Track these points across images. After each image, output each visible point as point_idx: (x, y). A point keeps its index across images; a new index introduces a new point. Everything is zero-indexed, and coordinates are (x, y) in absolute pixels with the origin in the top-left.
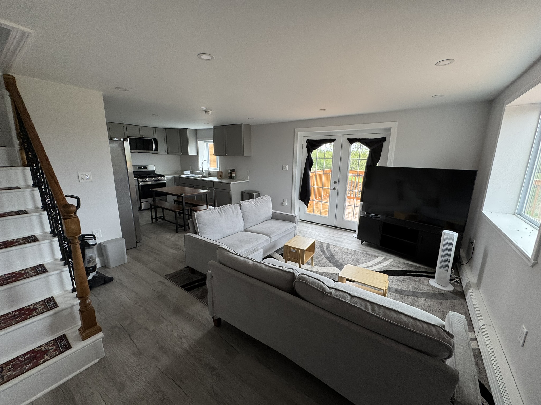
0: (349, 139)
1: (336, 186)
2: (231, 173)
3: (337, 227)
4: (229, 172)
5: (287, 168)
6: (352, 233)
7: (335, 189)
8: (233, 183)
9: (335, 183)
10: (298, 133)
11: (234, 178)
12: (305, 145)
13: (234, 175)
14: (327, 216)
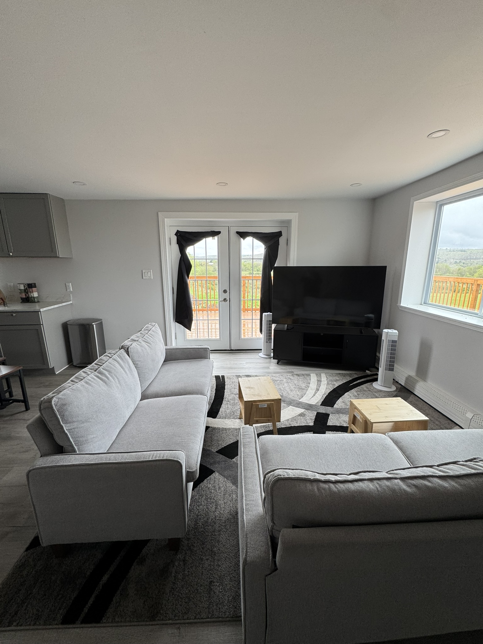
0: (238, 233)
1: (226, 296)
2: (26, 291)
3: (233, 350)
4: (20, 290)
5: (150, 275)
6: (257, 353)
7: (225, 300)
8: (45, 309)
9: (225, 291)
10: (164, 220)
11: (36, 300)
12: (174, 239)
13: (35, 294)
14: (219, 337)
